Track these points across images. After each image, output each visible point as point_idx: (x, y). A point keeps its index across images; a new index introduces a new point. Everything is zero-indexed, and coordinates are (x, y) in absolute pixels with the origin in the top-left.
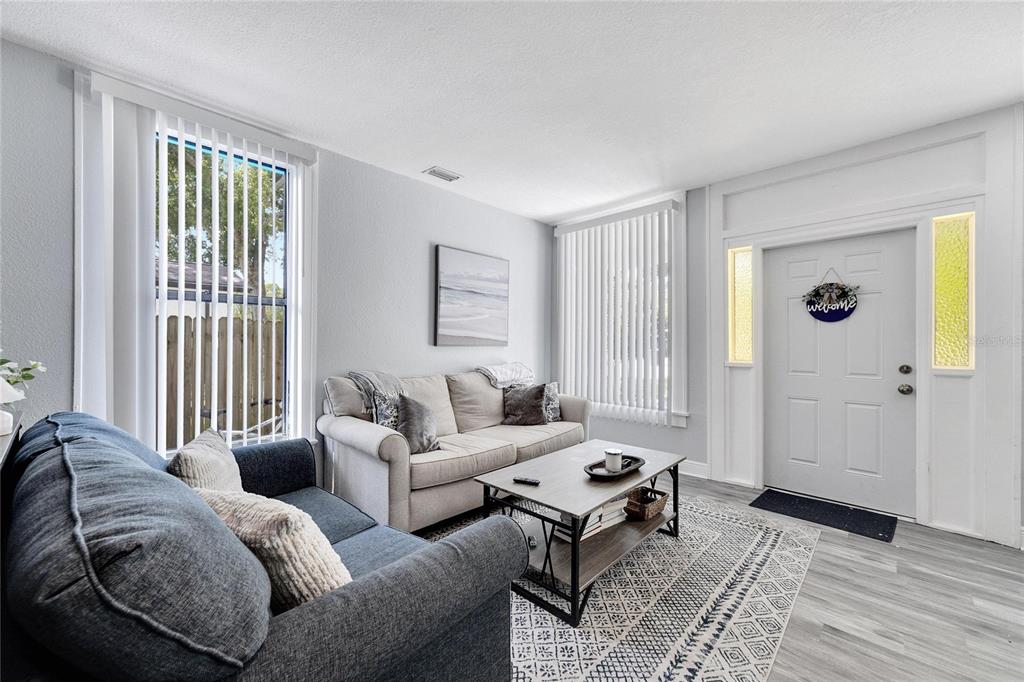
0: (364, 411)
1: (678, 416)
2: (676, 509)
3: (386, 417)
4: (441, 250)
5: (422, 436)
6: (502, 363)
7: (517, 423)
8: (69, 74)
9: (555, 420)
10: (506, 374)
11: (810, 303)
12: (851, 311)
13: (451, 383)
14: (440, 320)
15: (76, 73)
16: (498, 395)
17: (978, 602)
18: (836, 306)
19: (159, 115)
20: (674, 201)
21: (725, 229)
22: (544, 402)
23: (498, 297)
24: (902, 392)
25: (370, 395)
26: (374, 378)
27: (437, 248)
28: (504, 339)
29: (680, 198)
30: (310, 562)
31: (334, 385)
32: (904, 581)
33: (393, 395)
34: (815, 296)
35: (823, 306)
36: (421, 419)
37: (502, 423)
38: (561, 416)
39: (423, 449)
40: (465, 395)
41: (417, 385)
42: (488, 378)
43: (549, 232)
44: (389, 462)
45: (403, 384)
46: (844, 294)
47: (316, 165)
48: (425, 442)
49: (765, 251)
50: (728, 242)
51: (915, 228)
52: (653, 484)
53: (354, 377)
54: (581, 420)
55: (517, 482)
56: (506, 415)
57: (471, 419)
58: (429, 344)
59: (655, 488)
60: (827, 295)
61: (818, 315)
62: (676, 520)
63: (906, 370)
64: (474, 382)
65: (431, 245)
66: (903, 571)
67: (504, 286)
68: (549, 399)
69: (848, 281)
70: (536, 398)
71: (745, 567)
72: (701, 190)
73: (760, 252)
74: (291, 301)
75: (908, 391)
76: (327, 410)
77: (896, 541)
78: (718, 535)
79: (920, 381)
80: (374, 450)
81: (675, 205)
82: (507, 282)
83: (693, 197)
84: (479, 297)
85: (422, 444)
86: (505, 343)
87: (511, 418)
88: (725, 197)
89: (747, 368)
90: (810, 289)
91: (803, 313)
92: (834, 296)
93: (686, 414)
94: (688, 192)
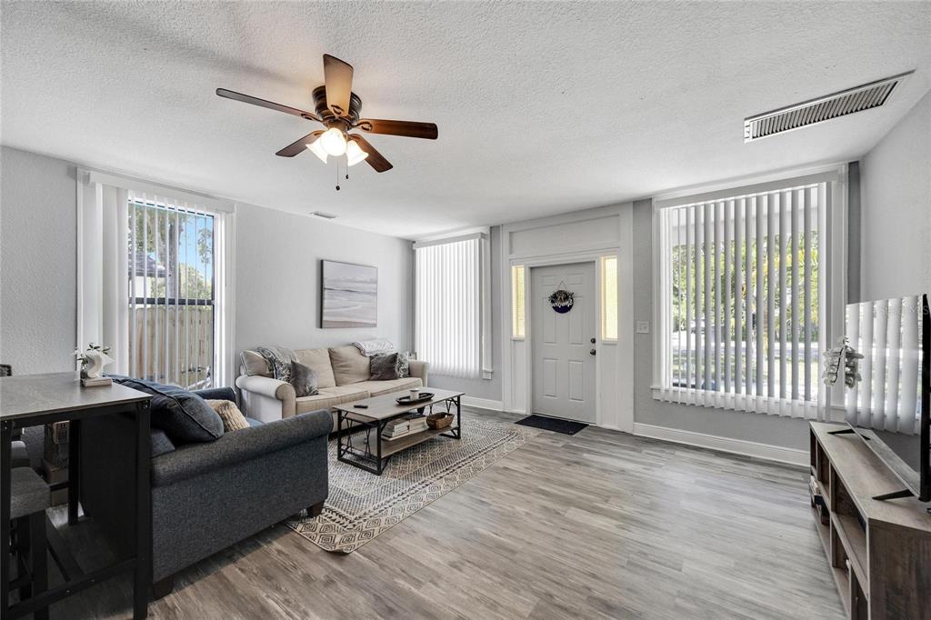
0: (268, 372)
1: (486, 372)
2: (459, 423)
3: (282, 375)
4: (325, 262)
5: (305, 386)
6: (373, 339)
7: (378, 379)
8: (74, 171)
9: (404, 376)
10: (373, 346)
11: (553, 302)
12: (571, 307)
13: (332, 354)
14: (325, 311)
15: (78, 169)
16: (366, 361)
18: (563, 304)
19: (130, 192)
21: (511, 252)
22: (397, 365)
23: (369, 293)
24: (592, 353)
25: (272, 363)
26: (275, 351)
27: (322, 261)
28: (372, 322)
29: (486, 230)
30: (237, 421)
31: (248, 356)
33: (288, 361)
34: (554, 298)
35: (559, 304)
36: (306, 376)
37: (369, 380)
38: (409, 374)
39: (306, 394)
40: (342, 362)
41: (306, 355)
42: (360, 349)
43: (410, 246)
44: (282, 400)
45: (296, 355)
46: (567, 296)
47: (234, 215)
48: (308, 390)
49: (532, 269)
50: (511, 262)
51: (594, 262)
52: (449, 410)
53: (262, 351)
54: (422, 376)
55: (356, 407)
56: (371, 374)
57: (345, 377)
58: (317, 327)
60: (559, 297)
61: (556, 309)
62: (458, 429)
63: (593, 341)
64: (348, 353)
65: (318, 261)
67: (373, 286)
68: (401, 363)
69: (569, 289)
70: (392, 362)
72: (498, 227)
73: (528, 269)
74: (217, 301)
75: (594, 353)
76: (243, 372)
79: (598, 347)
80: (273, 394)
81: (483, 235)
82: (376, 282)
83: (494, 230)
84: (353, 294)
85: (305, 391)
86: (375, 325)
87: (375, 376)
88: (511, 233)
89: (522, 341)
90: (552, 293)
91: (549, 306)
92: (563, 299)
93: (490, 370)
94: (491, 228)
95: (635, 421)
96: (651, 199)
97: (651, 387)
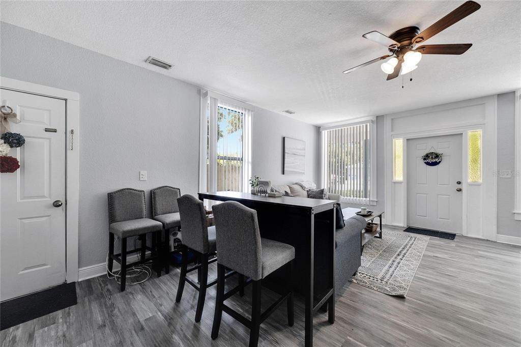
1: (373, 201)
2: (381, 229)
4: (286, 139)
10: (307, 185)
11: (425, 159)
12: (440, 162)
14: (285, 165)
16: (306, 193)
17: (479, 252)
18: (434, 161)
19: (219, 101)
20: (372, 120)
21: (392, 131)
23: (302, 156)
24: (458, 191)
27: (284, 138)
29: (375, 119)
32: (458, 248)
34: (426, 157)
35: (430, 161)
40: (296, 193)
42: (302, 187)
43: (317, 129)
46: (437, 156)
49: (407, 140)
50: (393, 136)
51: (462, 134)
52: (372, 222)
58: (282, 174)
59: (373, 222)
60: (430, 157)
61: (428, 164)
62: (381, 233)
63: (459, 183)
64: (297, 188)
65: (282, 138)
66: (456, 246)
67: (304, 151)
68: (325, 195)
69: (439, 151)
70: (321, 194)
71: (406, 246)
72: (382, 116)
73: (405, 140)
75: (460, 190)
77: (455, 240)
78: (395, 238)
79: (464, 187)
81: (372, 122)
82: (305, 150)
83: (379, 119)
84: (296, 156)
86: (304, 173)
88: (392, 119)
89: (400, 183)
90: (425, 154)
91: (422, 162)
92: (434, 157)
93: (376, 200)
94: (377, 117)
95: (498, 233)
96: (514, 92)
97: (514, 212)
